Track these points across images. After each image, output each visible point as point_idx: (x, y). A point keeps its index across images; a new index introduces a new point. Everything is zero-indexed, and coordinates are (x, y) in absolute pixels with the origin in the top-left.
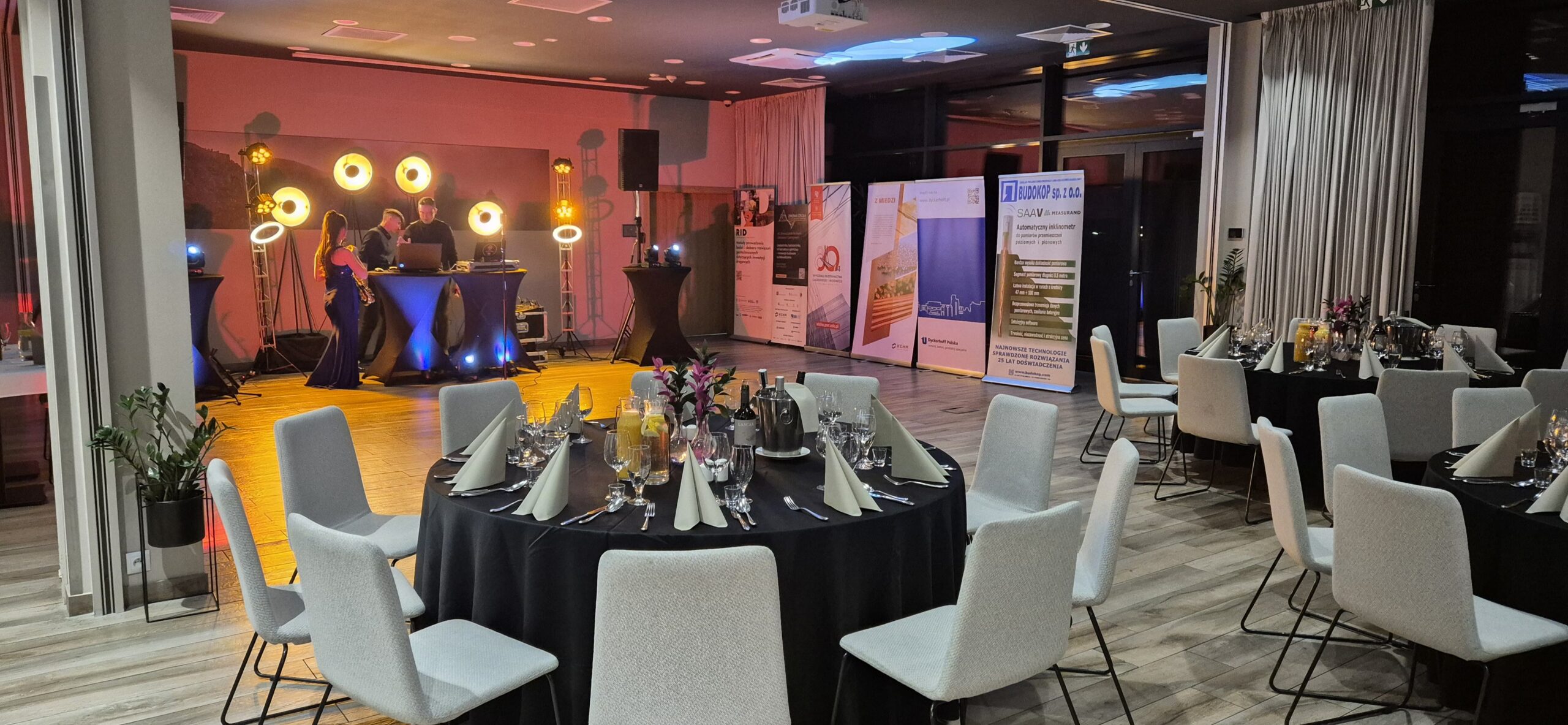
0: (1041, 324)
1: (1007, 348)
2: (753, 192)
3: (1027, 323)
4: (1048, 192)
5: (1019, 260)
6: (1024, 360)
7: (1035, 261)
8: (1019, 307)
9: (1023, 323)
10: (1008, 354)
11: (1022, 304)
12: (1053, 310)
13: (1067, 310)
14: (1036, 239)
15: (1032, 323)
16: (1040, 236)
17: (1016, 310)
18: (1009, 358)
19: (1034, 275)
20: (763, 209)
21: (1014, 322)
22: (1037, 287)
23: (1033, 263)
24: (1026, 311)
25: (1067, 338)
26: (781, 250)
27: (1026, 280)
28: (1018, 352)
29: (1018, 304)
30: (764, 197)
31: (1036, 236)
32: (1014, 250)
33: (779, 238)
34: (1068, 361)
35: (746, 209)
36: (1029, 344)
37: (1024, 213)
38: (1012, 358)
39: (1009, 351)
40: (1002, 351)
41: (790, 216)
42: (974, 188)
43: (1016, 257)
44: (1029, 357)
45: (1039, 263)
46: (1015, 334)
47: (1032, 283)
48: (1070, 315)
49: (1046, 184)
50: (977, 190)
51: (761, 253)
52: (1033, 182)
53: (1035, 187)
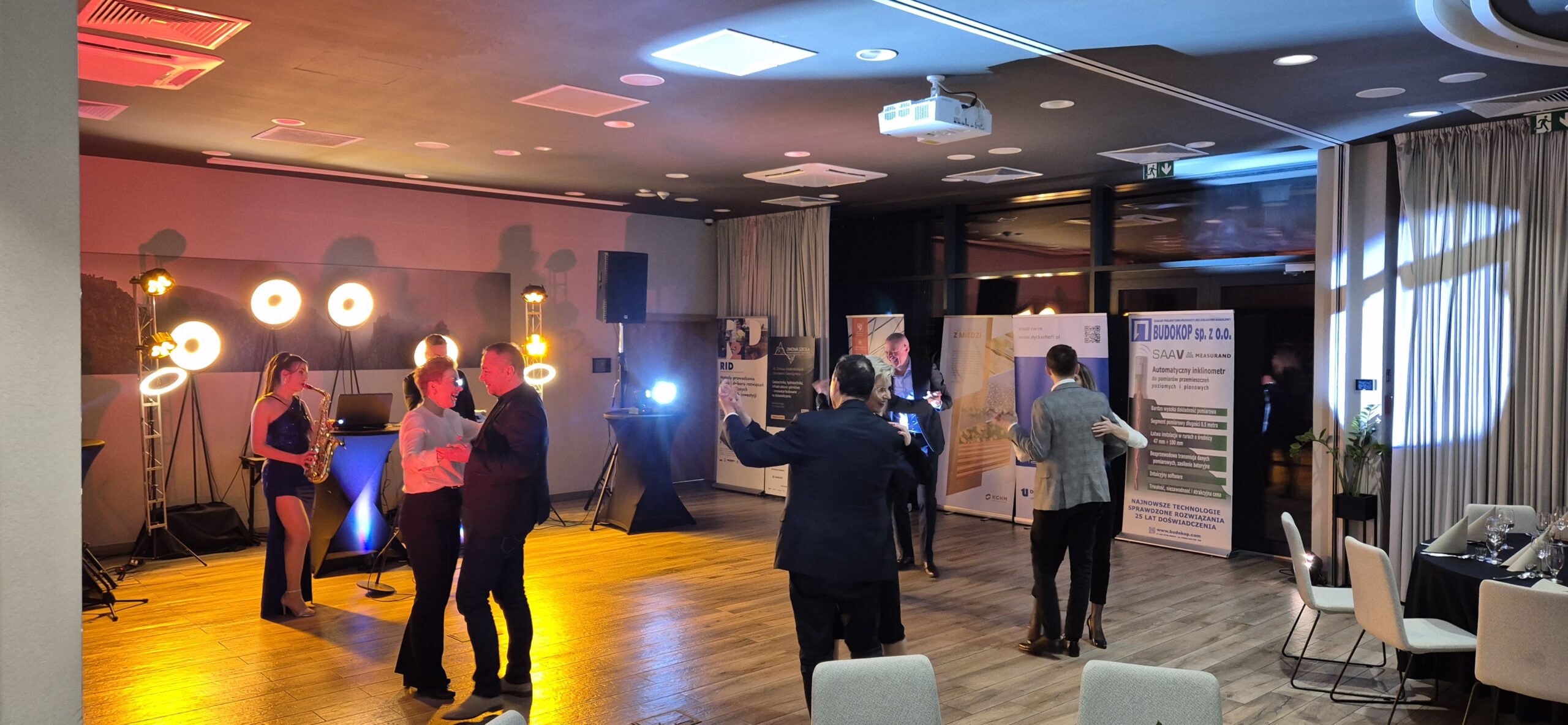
0: (1186, 478)
1: (1145, 502)
2: (741, 321)
3: (1170, 476)
4: (1190, 332)
5: (1156, 405)
6: (1168, 517)
7: (1177, 407)
8: (1158, 458)
9: (1165, 475)
10: (1147, 510)
11: (1165, 455)
12: (1201, 462)
13: (1219, 464)
14: (1177, 383)
15: (1176, 477)
16: (1181, 380)
17: (1155, 461)
18: (1148, 514)
19: (1176, 423)
20: (754, 339)
21: (1152, 474)
22: (1180, 436)
23: (1173, 409)
24: (1168, 462)
25: (1220, 495)
26: (778, 387)
27: (1168, 428)
28: (1159, 508)
29: (1157, 454)
30: (756, 328)
31: (1176, 380)
32: (1151, 394)
33: (775, 373)
34: (1222, 521)
35: (734, 338)
36: (1173, 500)
37: (1160, 354)
38: (1152, 515)
39: (1147, 506)
40: (1140, 506)
41: (789, 349)
42: (1093, 324)
43: (1154, 403)
44: (1173, 514)
45: (1181, 410)
46: (1155, 487)
47: (1174, 432)
48: (1224, 469)
49: (1187, 324)
50: (1098, 328)
51: (751, 390)
52: (1171, 321)
53: (1173, 326)
